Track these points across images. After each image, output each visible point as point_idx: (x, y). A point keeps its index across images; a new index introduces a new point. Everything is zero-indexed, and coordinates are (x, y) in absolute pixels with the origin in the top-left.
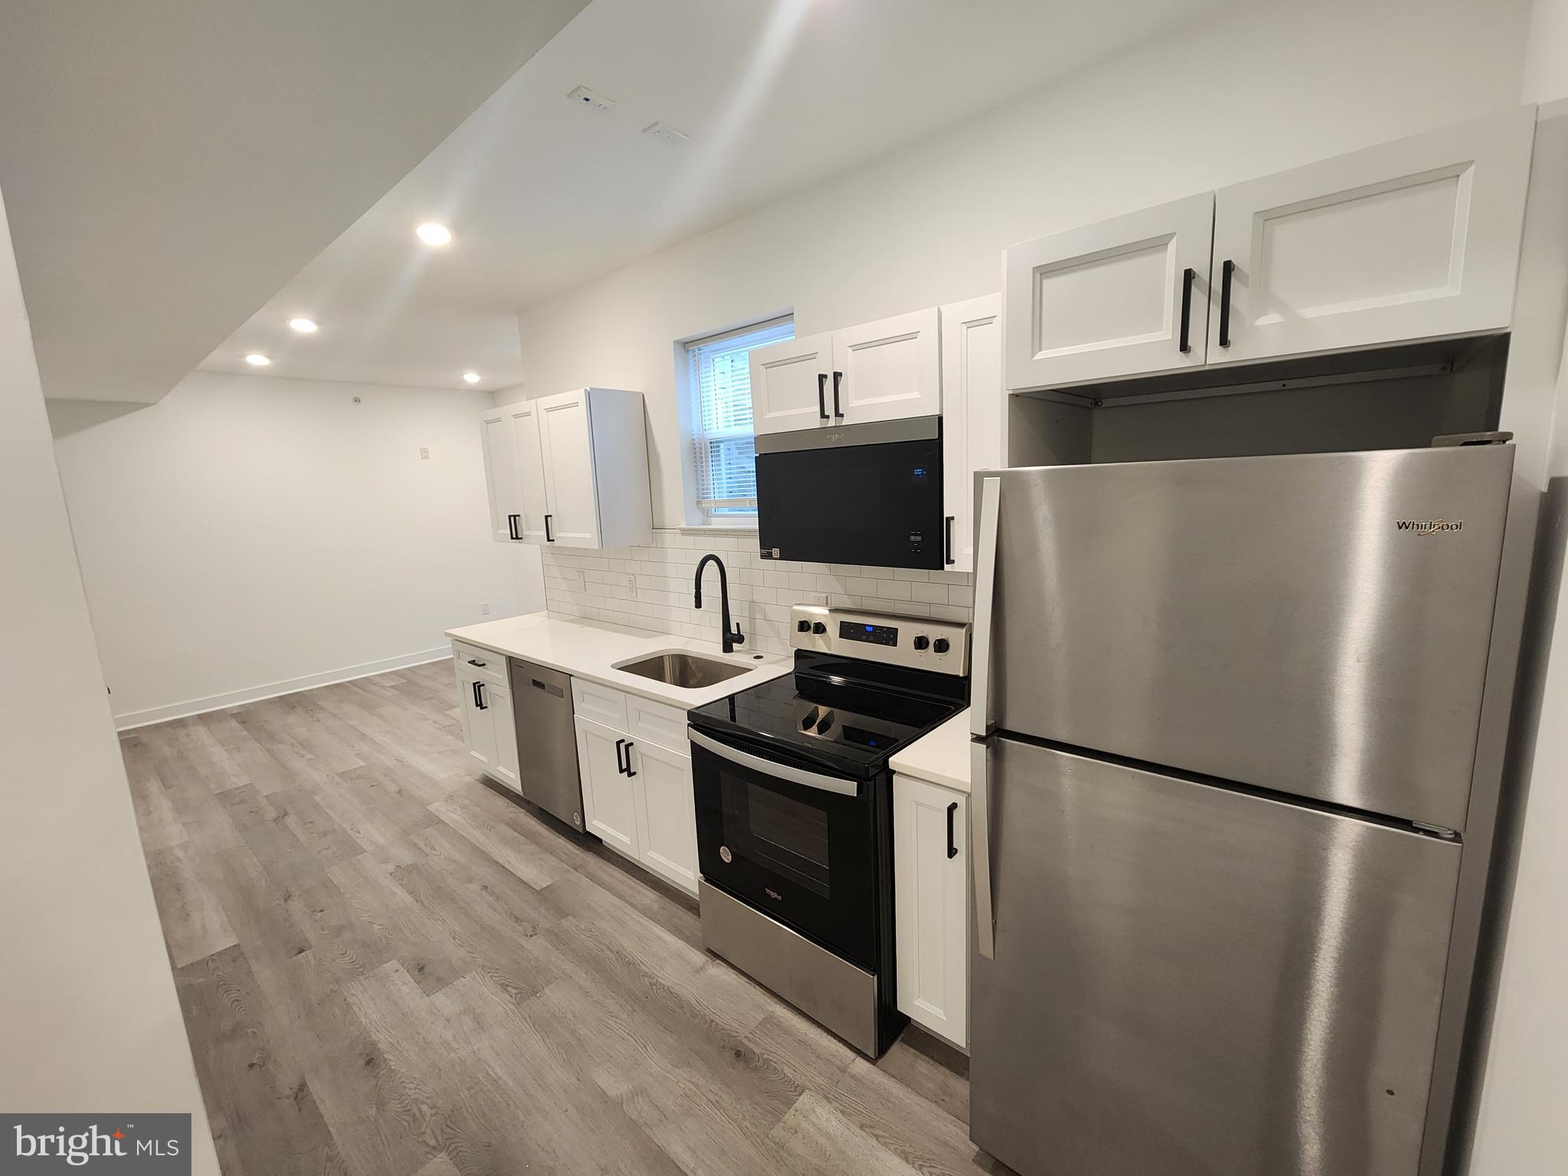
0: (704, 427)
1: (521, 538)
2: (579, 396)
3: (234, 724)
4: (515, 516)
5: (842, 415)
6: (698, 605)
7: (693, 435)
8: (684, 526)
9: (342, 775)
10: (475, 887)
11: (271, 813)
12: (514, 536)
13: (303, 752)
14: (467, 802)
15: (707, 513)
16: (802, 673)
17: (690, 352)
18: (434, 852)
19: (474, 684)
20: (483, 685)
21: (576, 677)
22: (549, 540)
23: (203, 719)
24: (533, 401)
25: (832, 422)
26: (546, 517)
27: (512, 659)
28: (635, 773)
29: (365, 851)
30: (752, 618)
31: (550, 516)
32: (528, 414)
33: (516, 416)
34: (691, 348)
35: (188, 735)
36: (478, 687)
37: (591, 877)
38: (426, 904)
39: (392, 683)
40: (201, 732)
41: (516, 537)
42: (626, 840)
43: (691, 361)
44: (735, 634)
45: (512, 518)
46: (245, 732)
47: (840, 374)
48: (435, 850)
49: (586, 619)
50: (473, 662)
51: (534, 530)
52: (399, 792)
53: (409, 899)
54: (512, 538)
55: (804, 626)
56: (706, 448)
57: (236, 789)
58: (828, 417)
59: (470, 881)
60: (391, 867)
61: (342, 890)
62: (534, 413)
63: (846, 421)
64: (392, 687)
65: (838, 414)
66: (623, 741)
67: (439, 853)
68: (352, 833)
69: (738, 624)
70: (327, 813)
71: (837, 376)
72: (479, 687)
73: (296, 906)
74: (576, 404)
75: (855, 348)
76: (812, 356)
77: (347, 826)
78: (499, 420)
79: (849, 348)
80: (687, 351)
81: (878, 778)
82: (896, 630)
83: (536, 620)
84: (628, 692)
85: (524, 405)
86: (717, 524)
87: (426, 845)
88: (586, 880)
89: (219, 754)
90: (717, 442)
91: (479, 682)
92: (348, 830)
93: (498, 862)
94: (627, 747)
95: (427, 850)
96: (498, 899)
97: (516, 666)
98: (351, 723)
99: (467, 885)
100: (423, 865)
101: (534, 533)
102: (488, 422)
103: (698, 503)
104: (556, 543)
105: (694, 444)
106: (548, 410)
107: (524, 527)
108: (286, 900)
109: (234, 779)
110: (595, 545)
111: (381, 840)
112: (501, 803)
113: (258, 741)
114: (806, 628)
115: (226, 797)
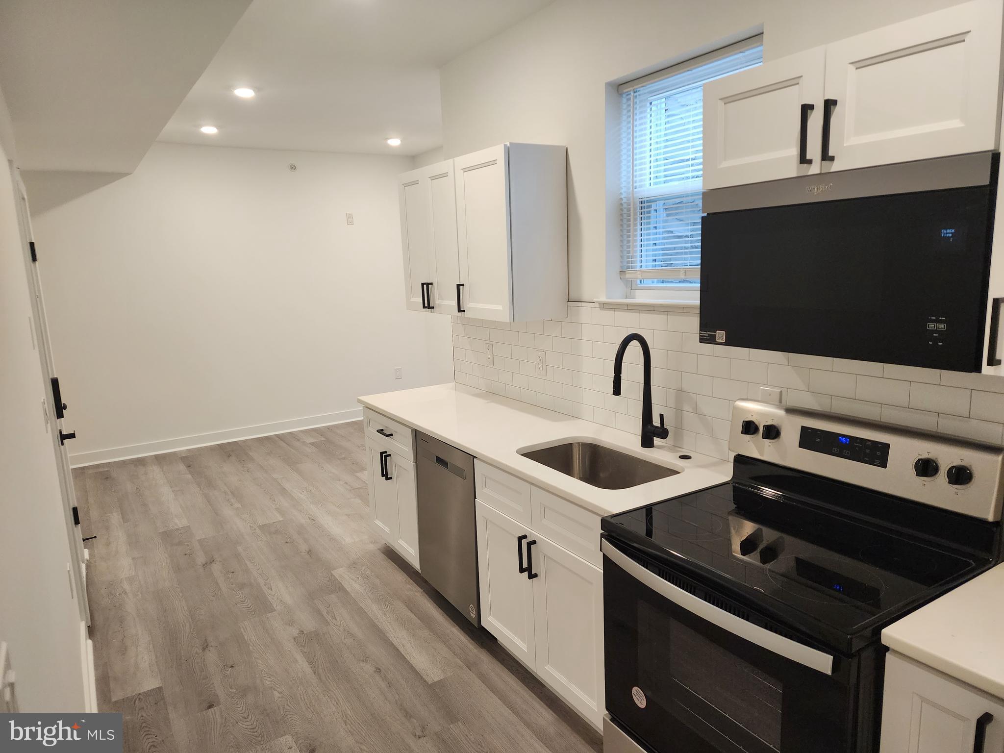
0: (635, 185)
1: (433, 308)
2: (498, 153)
3: (182, 467)
4: (428, 284)
5: (832, 159)
6: (617, 391)
7: (621, 193)
8: (603, 299)
9: (262, 527)
10: (369, 668)
11: (201, 559)
12: (426, 305)
13: (233, 501)
14: (368, 572)
15: (631, 286)
16: (742, 484)
17: (624, 96)
18: (334, 621)
19: (382, 453)
20: (389, 455)
21: (479, 459)
22: (460, 311)
23: (160, 459)
24: (451, 161)
25: (815, 169)
26: (458, 286)
27: (417, 432)
28: (536, 576)
29: (275, 610)
30: (679, 411)
31: (463, 285)
32: (445, 175)
33: (433, 178)
34: (625, 91)
35: (146, 474)
36: (384, 457)
37: (484, 679)
38: (323, 678)
39: (312, 440)
40: (155, 473)
41: (428, 305)
42: (523, 646)
43: (625, 106)
44: (657, 427)
45: (425, 286)
46: (189, 476)
47: (834, 102)
48: (336, 619)
49: (493, 394)
50: (381, 431)
51: (445, 300)
52: (309, 552)
53: (308, 669)
54: (424, 307)
55: (749, 428)
56: (635, 209)
57: (177, 530)
58: (810, 162)
59: (365, 659)
60: (295, 632)
61: (250, 647)
62: (451, 174)
63: (836, 166)
64: (312, 444)
65: (826, 156)
66: (525, 537)
67: (339, 624)
68: (265, 589)
69: (662, 416)
70: (246, 564)
71: (829, 105)
72: (386, 457)
73: (211, 656)
74: (493, 163)
75: (858, 65)
76: (794, 82)
77: (261, 581)
78: (416, 183)
79: (851, 66)
80: (621, 95)
81: (864, 655)
82: (887, 446)
83: (443, 392)
84: (533, 484)
85: (442, 166)
86: (642, 297)
87: (328, 613)
88: (478, 682)
89: (166, 494)
90: (648, 201)
91: (386, 452)
92: (262, 585)
93: (393, 644)
94: (530, 544)
95: (329, 618)
96: (390, 685)
97: (421, 439)
98: (275, 476)
99: (361, 664)
100: (324, 634)
101: (446, 302)
102: (406, 185)
103: (622, 272)
104: (467, 314)
105: (621, 204)
106: (466, 170)
107: (436, 295)
108: (204, 649)
109: (177, 521)
110: (506, 317)
111: (288, 600)
112: (399, 578)
113: (199, 485)
114: (752, 430)
115: (167, 536)
